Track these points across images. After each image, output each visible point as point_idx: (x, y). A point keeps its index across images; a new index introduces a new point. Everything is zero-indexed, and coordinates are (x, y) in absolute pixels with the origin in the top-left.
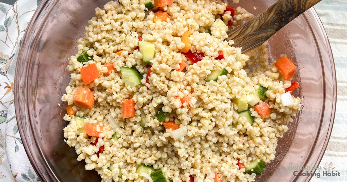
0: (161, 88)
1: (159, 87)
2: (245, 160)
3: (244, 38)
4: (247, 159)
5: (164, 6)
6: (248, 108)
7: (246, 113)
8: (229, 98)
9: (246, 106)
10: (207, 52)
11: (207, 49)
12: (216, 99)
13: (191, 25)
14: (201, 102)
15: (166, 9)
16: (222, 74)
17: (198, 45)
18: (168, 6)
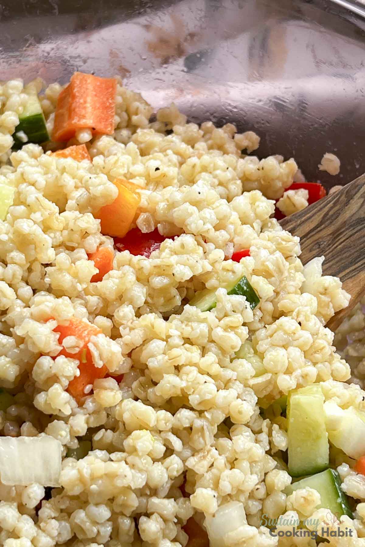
3: (336, 235)
5: (82, 129)
6: (328, 457)
7: (322, 478)
8: (252, 382)
9: (318, 437)
10: (191, 219)
11: (189, 211)
12: (196, 365)
13: (157, 169)
14: (142, 379)
15: (85, 136)
16: (233, 292)
17: (162, 206)
18: (96, 134)
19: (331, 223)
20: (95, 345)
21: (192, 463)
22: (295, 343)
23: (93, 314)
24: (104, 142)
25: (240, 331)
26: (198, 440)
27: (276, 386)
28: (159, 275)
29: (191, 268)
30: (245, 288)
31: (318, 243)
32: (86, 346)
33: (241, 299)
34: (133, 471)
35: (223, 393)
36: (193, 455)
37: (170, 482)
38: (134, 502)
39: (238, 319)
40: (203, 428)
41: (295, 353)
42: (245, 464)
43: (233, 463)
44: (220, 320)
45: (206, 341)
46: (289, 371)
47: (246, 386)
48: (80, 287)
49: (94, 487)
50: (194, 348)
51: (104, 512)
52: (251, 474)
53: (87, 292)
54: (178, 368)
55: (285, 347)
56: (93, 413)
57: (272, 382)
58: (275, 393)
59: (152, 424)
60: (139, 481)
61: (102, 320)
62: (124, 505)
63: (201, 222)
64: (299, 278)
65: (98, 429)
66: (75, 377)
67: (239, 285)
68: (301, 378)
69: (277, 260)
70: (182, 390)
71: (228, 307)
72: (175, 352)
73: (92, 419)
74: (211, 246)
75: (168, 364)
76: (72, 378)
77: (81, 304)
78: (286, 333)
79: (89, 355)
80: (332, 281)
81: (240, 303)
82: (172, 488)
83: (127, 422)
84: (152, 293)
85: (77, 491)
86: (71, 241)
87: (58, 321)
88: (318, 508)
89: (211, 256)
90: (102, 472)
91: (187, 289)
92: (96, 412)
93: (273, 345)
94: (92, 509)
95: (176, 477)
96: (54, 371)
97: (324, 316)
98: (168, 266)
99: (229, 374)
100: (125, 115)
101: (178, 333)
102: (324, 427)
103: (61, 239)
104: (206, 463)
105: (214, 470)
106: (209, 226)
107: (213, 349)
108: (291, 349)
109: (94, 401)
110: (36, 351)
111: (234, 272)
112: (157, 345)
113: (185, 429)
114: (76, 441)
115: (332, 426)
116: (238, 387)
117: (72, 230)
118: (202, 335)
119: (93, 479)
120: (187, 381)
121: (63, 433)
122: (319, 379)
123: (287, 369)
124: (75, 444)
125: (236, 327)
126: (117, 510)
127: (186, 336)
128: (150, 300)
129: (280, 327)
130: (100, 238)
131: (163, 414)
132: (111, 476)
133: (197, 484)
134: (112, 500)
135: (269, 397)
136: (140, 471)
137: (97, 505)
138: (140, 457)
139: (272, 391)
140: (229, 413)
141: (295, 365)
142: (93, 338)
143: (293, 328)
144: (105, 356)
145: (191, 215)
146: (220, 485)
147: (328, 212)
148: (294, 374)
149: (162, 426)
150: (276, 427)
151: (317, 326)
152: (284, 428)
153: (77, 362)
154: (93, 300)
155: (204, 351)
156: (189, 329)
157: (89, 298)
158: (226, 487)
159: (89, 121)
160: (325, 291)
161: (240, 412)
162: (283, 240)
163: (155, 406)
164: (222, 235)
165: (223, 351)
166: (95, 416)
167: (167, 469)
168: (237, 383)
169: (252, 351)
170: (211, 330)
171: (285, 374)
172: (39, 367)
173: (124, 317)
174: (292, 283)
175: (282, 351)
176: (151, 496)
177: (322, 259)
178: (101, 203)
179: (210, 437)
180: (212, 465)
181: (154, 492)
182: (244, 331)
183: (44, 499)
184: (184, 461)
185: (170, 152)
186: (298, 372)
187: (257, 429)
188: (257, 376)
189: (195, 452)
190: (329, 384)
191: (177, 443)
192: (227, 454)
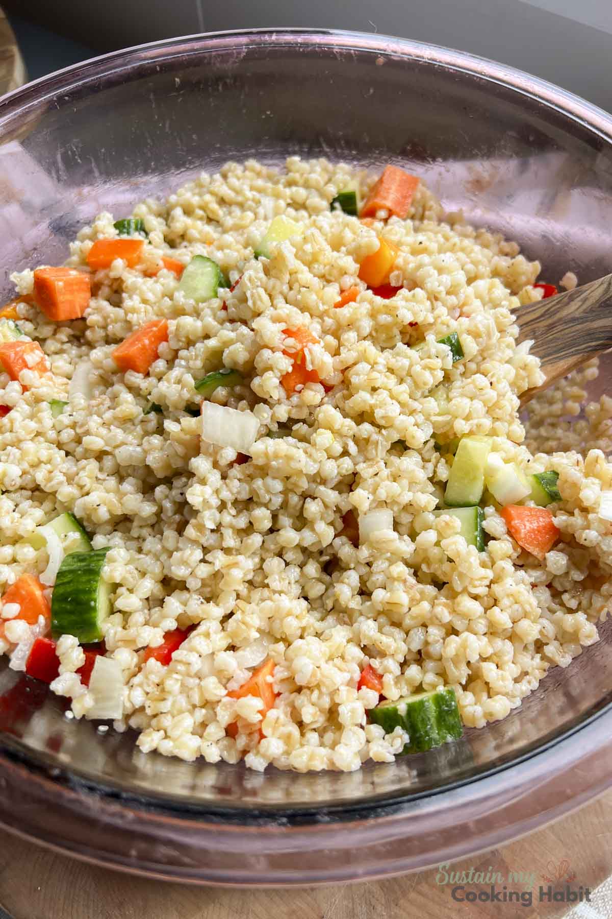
0: (254, 303)
1: (252, 296)
2: (392, 665)
3: (551, 327)
4: (404, 665)
5: (382, 207)
6: (480, 497)
7: (469, 512)
8: (434, 418)
9: (475, 479)
10: (429, 279)
11: (431, 273)
12: (390, 391)
13: (421, 243)
14: (345, 392)
15: (382, 214)
16: (443, 342)
17: (411, 266)
18: (391, 213)
19: (550, 317)
20: (310, 351)
21: (362, 468)
22: (481, 397)
23: (325, 332)
24: (394, 219)
25: (436, 373)
26: (372, 452)
27: (452, 427)
28: (386, 314)
29: (414, 314)
30: (453, 341)
31: (534, 331)
32: (302, 350)
33: (447, 348)
34: (308, 460)
35: (402, 417)
36: (364, 462)
37: (339, 478)
38: (304, 484)
39: (438, 363)
40: (377, 442)
41: (478, 405)
42: (405, 482)
43: (395, 478)
44: (422, 359)
45: (404, 373)
46: (467, 418)
47: (427, 419)
48: (322, 308)
49: (274, 463)
50: (393, 376)
51: (278, 486)
52: (409, 491)
53: (326, 313)
54: (374, 389)
55: (472, 399)
56: (296, 406)
57: (450, 424)
58: (450, 433)
59: (337, 426)
60: (312, 469)
61: (330, 339)
62: (296, 485)
63: (437, 284)
64: (509, 353)
65: (298, 421)
66: (288, 373)
67: (449, 337)
68: (475, 427)
69: (489, 326)
70: (371, 407)
71: (433, 351)
72: (375, 375)
73: (294, 411)
74: (439, 304)
75: (366, 384)
76: (284, 373)
77: (318, 322)
78: (476, 387)
79: (304, 359)
80: (534, 361)
81: (444, 351)
82: (340, 483)
83: (320, 421)
84: (378, 328)
85: (260, 462)
86: (330, 275)
87: (288, 325)
88: (457, 533)
89: (437, 312)
90: (283, 454)
91: (411, 336)
92: (299, 406)
93: (463, 395)
94: (269, 480)
95: (345, 475)
96: (270, 362)
97: (518, 388)
98: (395, 308)
99: (416, 405)
100: (420, 210)
101: (384, 362)
102: (482, 470)
103: (323, 271)
104: (372, 471)
105: (377, 478)
106: (442, 288)
107: (409, 381)
108: (475, 401)
109: (299, 398)
110: (262, 344)
111: (448, 326)
112: (363, 367)
113: (364, 439)
114: (276, 425)
115: (490, 473)
116: (420, 418)
117: (332, 266)
118: (402, 368)
119: (276, 456)
120: (377, 400)
121: (265, 415)
122: (493, 433)
123: (468, 415)
124: (275, 427)
125: (434, 369)
126: (290, 487)
127: (390, 366)
128: (374, 334)
129: (473, 382)
130: (355, 280)
131: (349, 422)
132: (289, 458)
133: (360, 486)
134: (288, 478)
135: (445, 435)
136: (315, 461)
137: (274, 478)
138: (317, 450)
139: (448, 431)
140: (405, 436)
141: (475, 415)
142: (310, 344)
143: (483, 384)
144: (316, 362)
145: (430, 276)
146: (377, 492)
147: (551, 307)
148: (471, 422)
149: (345, 430)
150: (443, 460)
151: (506, 389)
152: (449, 463)
153: (292, 361)
154: (329, 321)
155: (401, 381)
156: (394, 360)
157: (326, 319)
158: (382, 494)
159: (389, 203)
160: (525, 367)
161: (413, 437)
162: (502, 316)
163: (345, 416)
164: (453, 300)
165: (416, 385)
166: (298, 409)
167: (338, 467)
168: (420, 414)
169: (445, 396)
170: (411, 366)
171: (464, 419)
172: (260, 357)
173: (348, 340)
174: (500, 354)
175: (467, 401)
176: (320, 484)
177: (532, 342)
178: (364, 252)
179: (382, 450)
180: (376, 475)
181: (324, 482)
182: (440, 375)
183: (235, 461)
184: (355, 464)
185: (439, 235)
186: (475, 421)
187: (427, 458)
188: (439, 415)
189: (366, 460)
190: (502, 440)
191: (353, 448)
192: (393, 469)
